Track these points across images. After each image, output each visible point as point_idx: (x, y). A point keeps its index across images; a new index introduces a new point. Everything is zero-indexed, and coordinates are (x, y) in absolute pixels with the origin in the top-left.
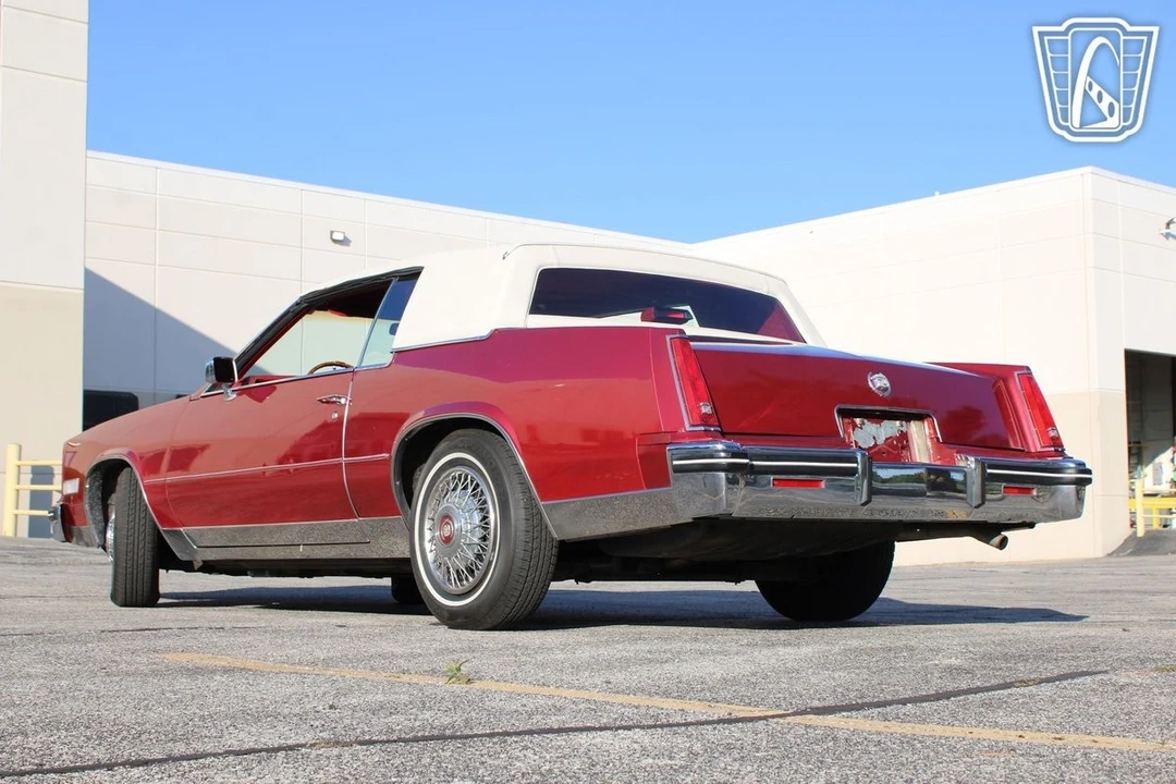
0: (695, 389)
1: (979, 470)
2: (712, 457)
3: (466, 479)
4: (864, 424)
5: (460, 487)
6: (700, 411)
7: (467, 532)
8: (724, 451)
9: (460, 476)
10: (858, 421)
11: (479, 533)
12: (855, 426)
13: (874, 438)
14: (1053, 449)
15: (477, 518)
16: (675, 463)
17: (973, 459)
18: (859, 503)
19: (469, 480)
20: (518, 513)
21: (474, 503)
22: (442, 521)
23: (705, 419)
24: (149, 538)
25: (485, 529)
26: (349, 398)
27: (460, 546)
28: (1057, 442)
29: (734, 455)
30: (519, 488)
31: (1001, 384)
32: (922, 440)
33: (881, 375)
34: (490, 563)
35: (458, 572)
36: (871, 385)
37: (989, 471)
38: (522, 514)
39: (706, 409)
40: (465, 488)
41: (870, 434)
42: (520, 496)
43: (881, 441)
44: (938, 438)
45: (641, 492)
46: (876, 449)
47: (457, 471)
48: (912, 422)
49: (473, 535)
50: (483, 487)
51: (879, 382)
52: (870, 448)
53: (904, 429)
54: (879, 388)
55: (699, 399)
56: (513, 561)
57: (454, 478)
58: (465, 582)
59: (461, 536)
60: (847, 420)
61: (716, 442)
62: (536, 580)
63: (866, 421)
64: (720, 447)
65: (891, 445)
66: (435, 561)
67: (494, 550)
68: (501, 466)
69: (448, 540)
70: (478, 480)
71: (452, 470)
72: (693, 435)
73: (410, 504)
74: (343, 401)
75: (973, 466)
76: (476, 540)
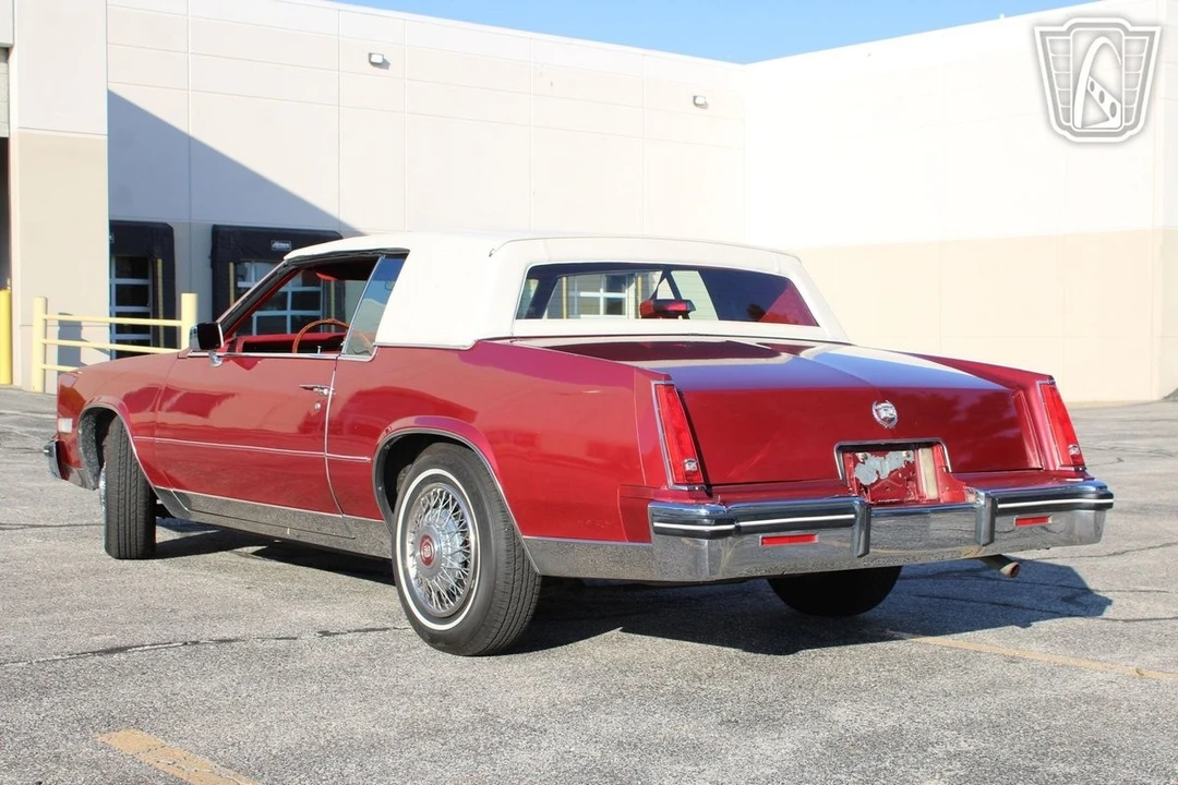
0: (680, 442)
1: (989, 505)
2: (694, 523)
3: (447, 497)
4: (866, 458)
5: (441, 507)
6: (684, 468)
7: (447, 555)
8: (707, 517)
9: (441, 492)
10: (860, 455)
11: (461, 557)
12: (856, 461)
13: (877, 472)
14: (1073, 469)
15: (458, 540)
16: (656, 524)
17: (983, 494)
18: (856, 555)
19: (450, 499)
20: (499, 543)
21: (454, 525)
22: (423, 541)
23: (688, 478)
24: (141, 494)
25: (467, 554)
26: (332, 389)
27: (441, 570)
28: (1078, 462)
29: (718, 522)
30: (500, 517)
31: (1022, 393)
32: (929, 469)
33: (888, 404)
34: (471, 591)
35: (439, 593)
36: (876, 416)
37: (1000, 506)
38: (503, 545)
39: (691, 466)
40: (447, 507)
41: (874, 469)
42: (502, 525)
43: (884, 476)
44: (947, 468)
45: (623, 544)
46: (879, 485)
47: (438, 488)
48: (920, 450)
49: (453, 559)
50: (463, 509)
51: (885, 412)
52: (872, 485)
53: (911, 459)
54: (884, 419)
55: (684, 455)
56: (493, 592)
57: (435, 493)
58: (446, 605)
59: (441, 560)
60: (848, 455)
61: (699, 506)
62: (518, 611)
63: (868, 454)
64: (703, 512)
65: (896, 479)
66: (416, 578)
67: (474, 578)
68: (482, 493)
69: (428, 561)
70: (459, 500)
71: (434, 484)
72: (676, 495)
73: (393, 509)
74: (325, 392)
75: (982, 502)
76: (456, 565)
